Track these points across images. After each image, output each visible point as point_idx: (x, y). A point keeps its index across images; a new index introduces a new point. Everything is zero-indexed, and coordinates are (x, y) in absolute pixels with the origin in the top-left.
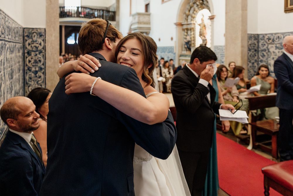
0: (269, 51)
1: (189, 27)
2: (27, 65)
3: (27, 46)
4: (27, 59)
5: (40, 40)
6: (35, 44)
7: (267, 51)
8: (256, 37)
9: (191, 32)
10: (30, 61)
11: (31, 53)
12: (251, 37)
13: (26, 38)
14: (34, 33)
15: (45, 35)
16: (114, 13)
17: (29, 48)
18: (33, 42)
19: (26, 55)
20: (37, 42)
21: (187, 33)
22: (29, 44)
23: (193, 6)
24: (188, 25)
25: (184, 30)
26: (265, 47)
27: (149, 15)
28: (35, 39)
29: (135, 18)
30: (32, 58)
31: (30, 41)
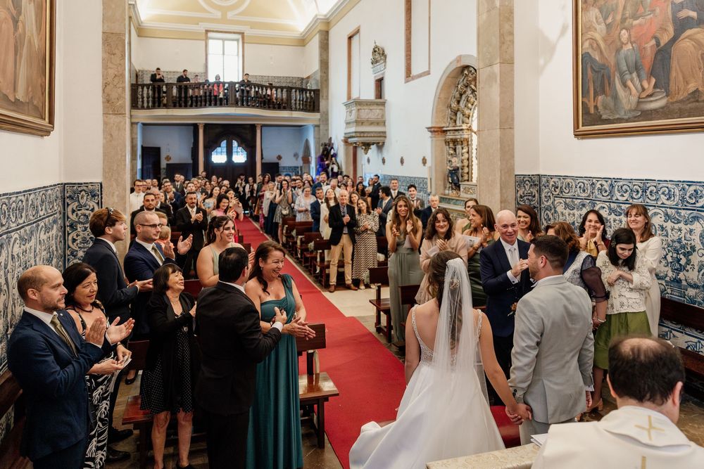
0: (556, 212)
1: (458, 136)
2: (69, 247)
3: (70, 215)
4: (70, 238)
5: (92, 204)
6: (83, 211)
7: (553, 211)
8: (536, 181)
9: (463, 148)
10: (74, 240)
11: (76, 226)
12: (521, 181)
13: (67, 200)
14: (81, 191)
15: (101, 194)
16: (317, 92)
17: (73, 217)
18: (80, 206)
19: (68, 229)
20: (88, 207)
21: (455, 150)
22: (73, 211)
23: (465, 92)
24: (457, 133)
25: (447, 143)
26: (550, 203)
27: (383, 104)
28: (83, 201)
29: (351, 112)
30: (77, 236)
31: (74, 205)
